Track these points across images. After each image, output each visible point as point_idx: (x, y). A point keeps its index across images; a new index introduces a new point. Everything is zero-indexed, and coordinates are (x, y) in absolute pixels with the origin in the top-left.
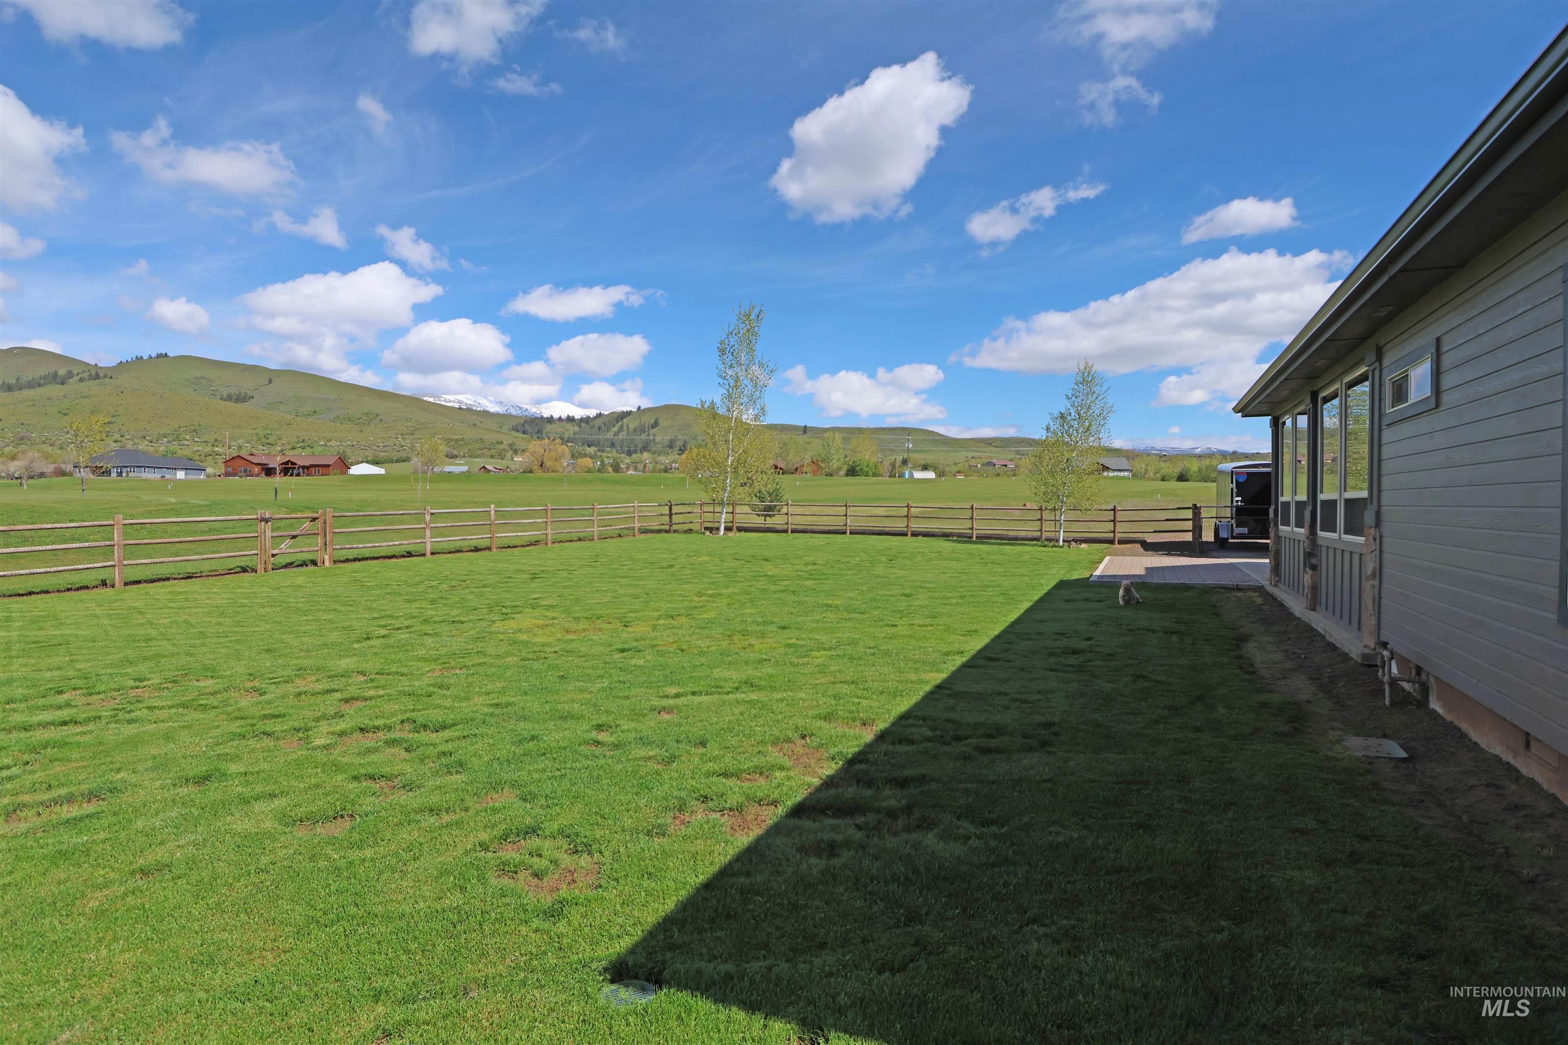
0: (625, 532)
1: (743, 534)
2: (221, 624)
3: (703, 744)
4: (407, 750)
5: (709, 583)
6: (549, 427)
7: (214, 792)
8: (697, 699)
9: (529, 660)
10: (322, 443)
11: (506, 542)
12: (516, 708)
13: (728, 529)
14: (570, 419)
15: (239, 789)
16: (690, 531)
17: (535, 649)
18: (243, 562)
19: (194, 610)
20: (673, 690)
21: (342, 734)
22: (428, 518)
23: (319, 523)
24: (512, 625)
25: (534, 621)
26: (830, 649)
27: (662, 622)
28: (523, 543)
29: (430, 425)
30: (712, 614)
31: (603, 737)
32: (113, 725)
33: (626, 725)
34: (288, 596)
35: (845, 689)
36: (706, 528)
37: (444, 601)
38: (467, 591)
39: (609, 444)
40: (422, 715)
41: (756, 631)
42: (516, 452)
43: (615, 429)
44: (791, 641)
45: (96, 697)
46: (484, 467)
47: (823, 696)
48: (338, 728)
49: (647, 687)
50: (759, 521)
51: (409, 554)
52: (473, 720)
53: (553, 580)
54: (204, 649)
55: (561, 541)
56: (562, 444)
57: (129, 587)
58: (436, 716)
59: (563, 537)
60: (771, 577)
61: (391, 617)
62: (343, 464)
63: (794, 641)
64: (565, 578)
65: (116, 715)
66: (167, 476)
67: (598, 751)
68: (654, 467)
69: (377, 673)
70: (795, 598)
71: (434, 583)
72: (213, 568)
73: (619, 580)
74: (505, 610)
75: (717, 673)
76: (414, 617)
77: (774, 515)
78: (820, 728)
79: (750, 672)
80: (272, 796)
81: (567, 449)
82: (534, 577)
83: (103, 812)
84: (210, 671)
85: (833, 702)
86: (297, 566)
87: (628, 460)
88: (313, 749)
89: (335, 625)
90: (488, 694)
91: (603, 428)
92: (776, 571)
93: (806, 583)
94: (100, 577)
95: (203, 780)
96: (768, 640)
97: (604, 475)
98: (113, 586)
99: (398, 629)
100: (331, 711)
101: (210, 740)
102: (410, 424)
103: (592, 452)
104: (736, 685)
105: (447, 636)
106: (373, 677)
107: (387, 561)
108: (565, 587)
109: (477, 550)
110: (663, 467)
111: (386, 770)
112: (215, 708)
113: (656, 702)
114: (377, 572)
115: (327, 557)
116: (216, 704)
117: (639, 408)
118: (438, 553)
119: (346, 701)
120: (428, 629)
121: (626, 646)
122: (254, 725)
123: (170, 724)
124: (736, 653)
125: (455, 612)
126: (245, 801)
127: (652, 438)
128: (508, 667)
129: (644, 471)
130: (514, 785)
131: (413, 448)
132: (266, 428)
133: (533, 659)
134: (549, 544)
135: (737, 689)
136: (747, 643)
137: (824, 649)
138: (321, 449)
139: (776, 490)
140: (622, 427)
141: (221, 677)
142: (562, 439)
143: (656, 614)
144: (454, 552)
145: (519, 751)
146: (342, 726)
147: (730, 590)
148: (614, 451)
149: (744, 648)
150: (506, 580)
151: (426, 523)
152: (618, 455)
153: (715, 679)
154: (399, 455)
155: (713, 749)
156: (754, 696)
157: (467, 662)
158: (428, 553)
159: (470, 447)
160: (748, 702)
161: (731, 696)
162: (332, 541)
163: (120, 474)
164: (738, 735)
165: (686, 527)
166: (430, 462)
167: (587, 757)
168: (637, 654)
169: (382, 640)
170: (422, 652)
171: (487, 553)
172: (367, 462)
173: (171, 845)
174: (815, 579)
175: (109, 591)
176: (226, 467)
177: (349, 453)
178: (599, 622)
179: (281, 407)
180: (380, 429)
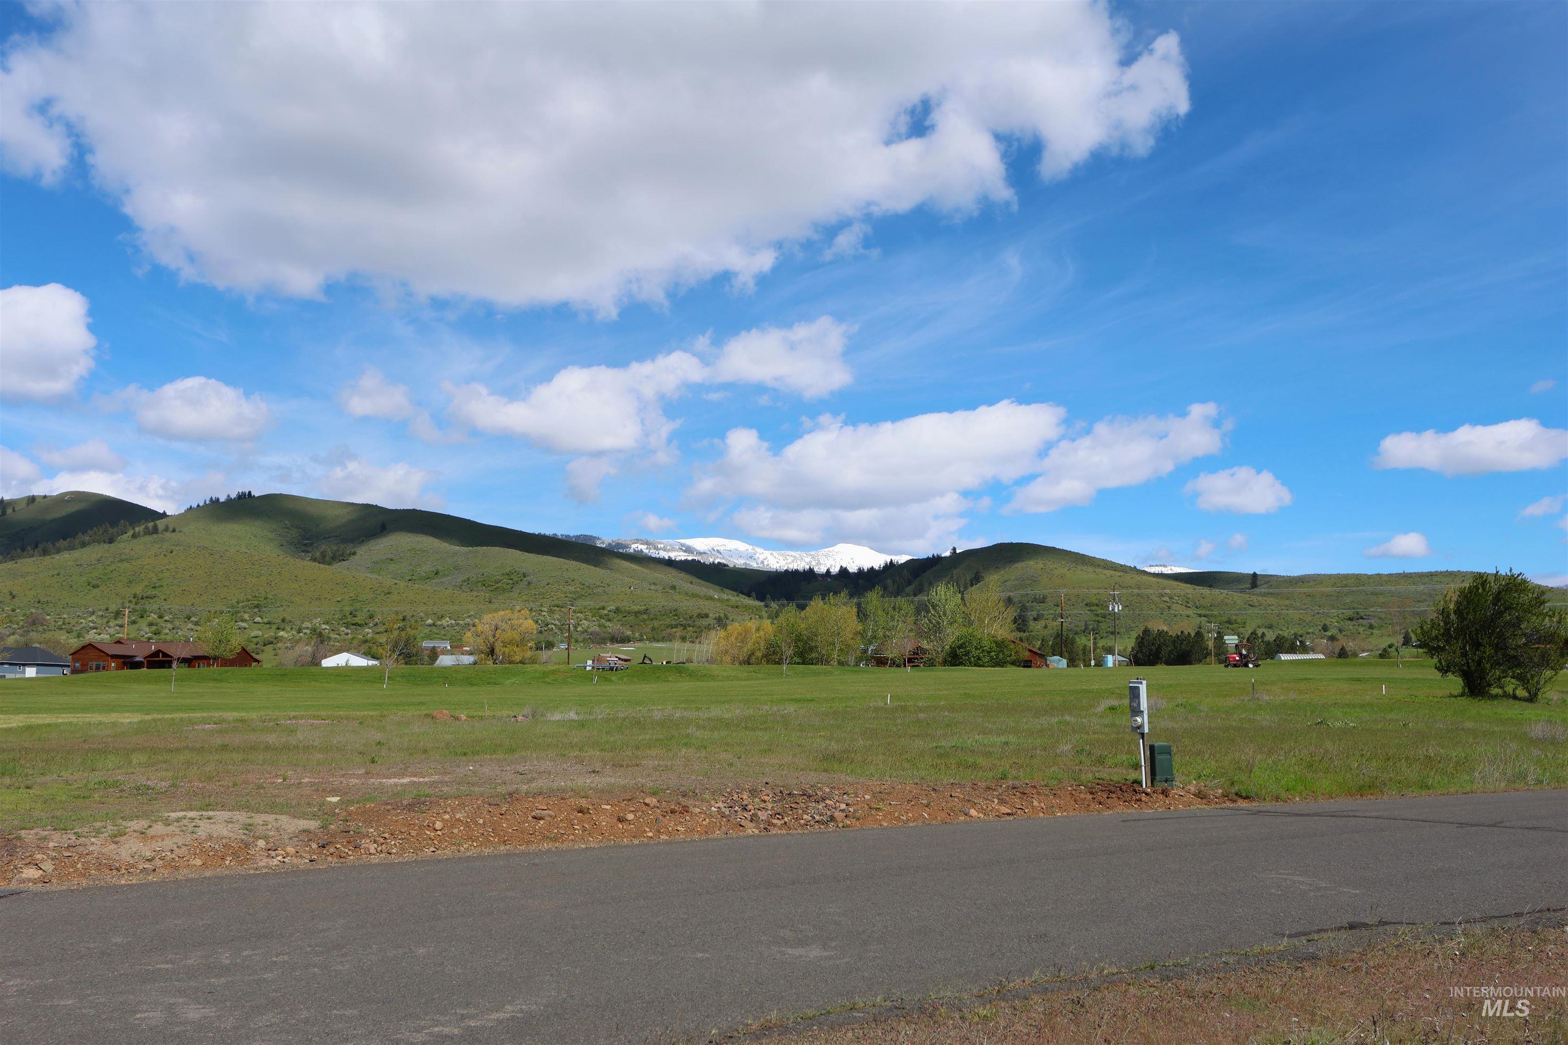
6: (805, 588)
10: (430, 621)
29: (600, 590)
43: (911, 588)
91: (891, 588)
102: (572, 589)
132: (354, 600)
140: (921, 585)
179: (392, 567)
180: (525, 598)
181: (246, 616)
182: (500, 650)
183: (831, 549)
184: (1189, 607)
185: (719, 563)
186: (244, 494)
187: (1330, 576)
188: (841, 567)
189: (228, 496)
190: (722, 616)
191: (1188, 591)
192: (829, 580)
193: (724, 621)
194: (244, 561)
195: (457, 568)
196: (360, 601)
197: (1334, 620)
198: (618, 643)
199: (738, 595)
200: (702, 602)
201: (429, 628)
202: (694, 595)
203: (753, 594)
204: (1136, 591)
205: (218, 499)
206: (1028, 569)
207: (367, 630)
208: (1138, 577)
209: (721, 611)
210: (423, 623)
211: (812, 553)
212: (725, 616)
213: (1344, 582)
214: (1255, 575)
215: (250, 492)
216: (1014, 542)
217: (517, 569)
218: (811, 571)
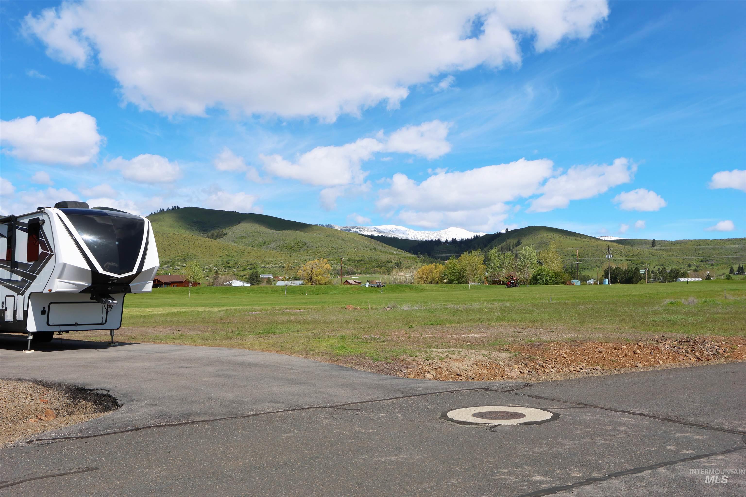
10: (263, 265)
29: (341, 250)
46: (347, 281)
102: (328, 250)
140: (492, 246)
179: (244, 240)
180: (306, 254)
181: (179, 264)
182: (314, 278)
183: (446, 230)
184: (622, 256)
185: (394, 237)
186: (175, 207)
187: (691, 241)
188: (453, 238)
189: (168, 208)
190: (399, 262)
191: (621, 248)
192: (447, 244)
193: (400, 264)
194: (177, 238)
195: (274, 241)
196: (231, 256)
197: (694, 262)
198: (350, 275)
199: (404, 252)
200: (388, 256)
201: (263, 269)
202: (384, 252)
203: (412, 251)
204: (596, 248)
205: (164, 210)
206: (544, 239)
207: (234, 270)
208: (597, 242)
209: (398, 260)
210: (260, 266)
211: (438, 232)
212: (400, 262)
213: (698, 244)
214: (654, 240)
215: (178, 206)
216: (536, 225)
217: (302, 241)
218: (439, 240)
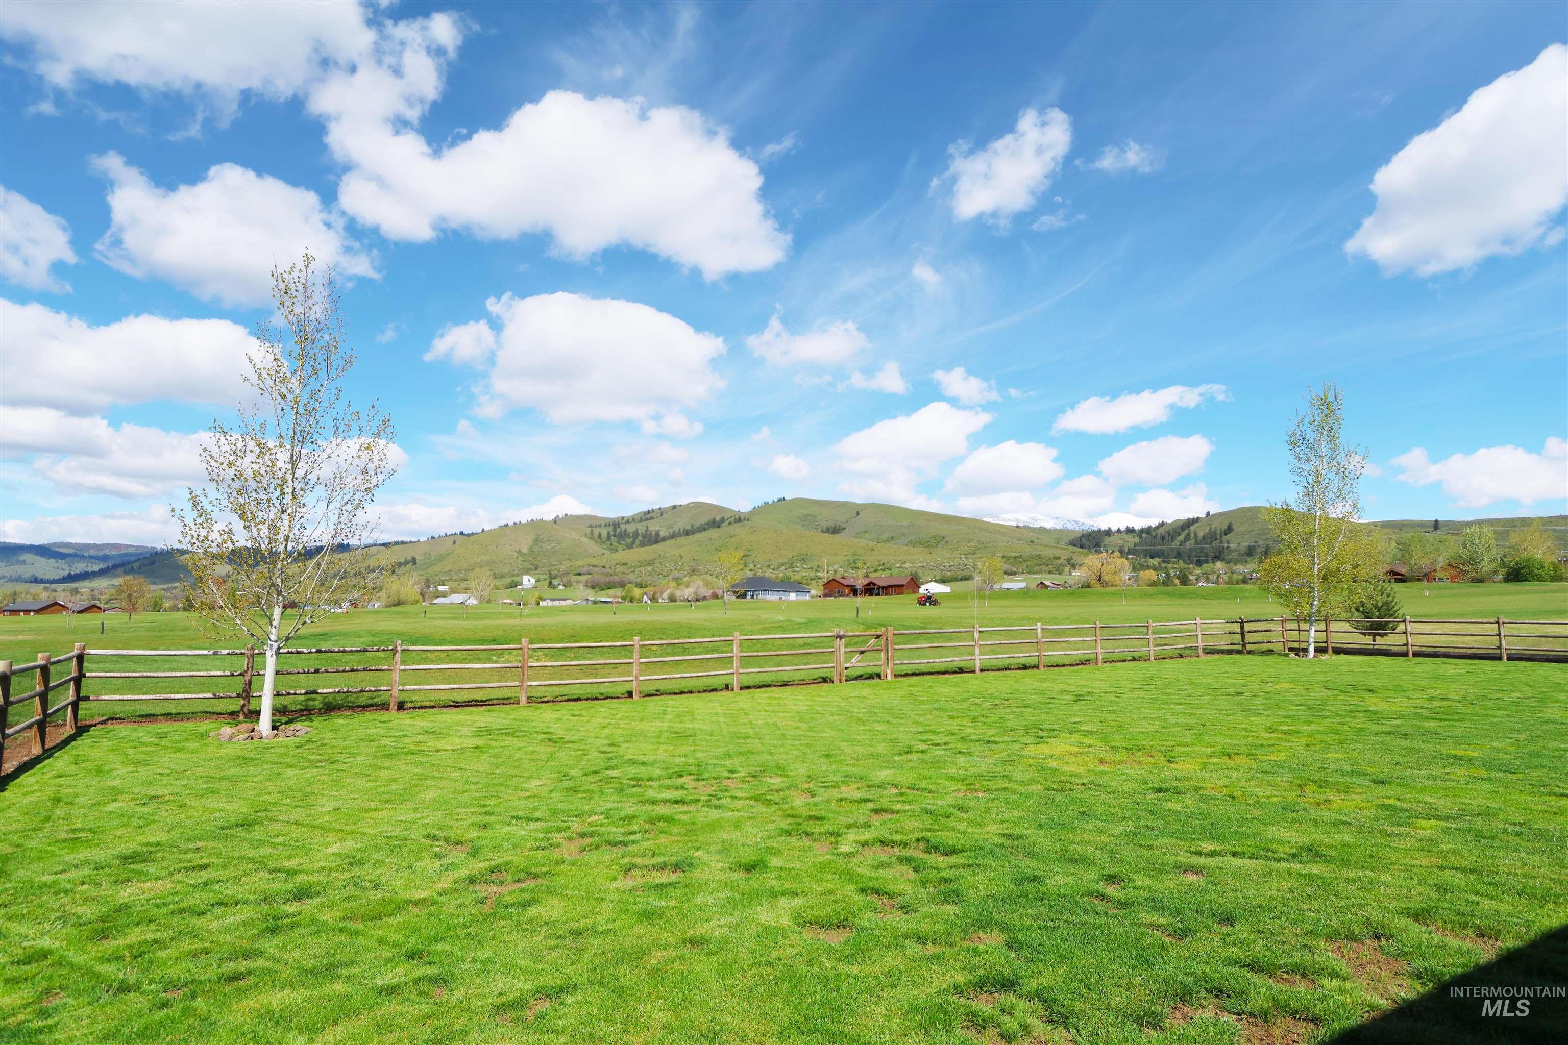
0: (1187, 652)
1: (1342, 657)
2: (798, 728)
3: (1229, 920)
4: (915, 870)
5: (1285, 717)
6: (1107, 540)
7: (755, 882)
8: (1237, 862)
9: (1054, 790)
10: (898, 565)
11: (1055, 661)
12: (1027, 842)
13: (1318, 650)
14: (1130, 531)
15: (773, 882)
16: (1270, 652)
17: (1063, 778)
18: (823, 673)
19: (782, 714)
20: (1208, 846)
21: (865, 844)
22: (977, 635)
23: (882, 641)
24: (1044, 750)
25: (1068, 748)
26: (1447, 818)
27: (1214, 760)
28: (1072, 662)
30: (1282, 756)
31: (1112, 891)
32: (706, 809)
33: (1141, 881)
34: (853, 706)
35: (1458, 879)
36: (1291, 649)
37: (984, 720)
38: (1008, 710)
39: (1175, 554)
40: (936, 836)
41: (1338, 783)
42: (1073, 566)
43: (1181, 538)
44: (1387, 802)
45: (701, 783)
46: (1042, 583)
47: (1420, 884)
48: (862, 838)
49: (1178, 838)
50: (1366, 641)
51: (961, 671)
52: (981, 848)
53: (1098, 702)
54: (782, 750)
55: (1114, 661)
56: (1122, 557)
57: (743, 691)
58: (947, 838)
59: (1115, 656)
60: (1375, 713)
61: (934, 732)
62: (914, 583)
63: (1391, 802)
64: (1111, 702)
65: (710, 800)
66: (784, 598)
67: (1100, 905)
68: (1230, 578)
69: (908, 788)
70: (1405, 743)
71: (978, 701)
72: (802, 678)
73: (1172, 706)
74: (1041, 733)
75: (1273, 832)
76: (953, 734)
77: (1386, 634)
78: (1406, 930)
79: (1317, 836)
80: (795, 894)
81: (1126, 562)
82: (1078, 698)
83: (679, 883)
84: (780, 770)
85: (1434, 895)
86: (866, 678)
87: (1198, 571)
88: (838, 855)
89: (885, 736)
90: (1003, 822)
91: (1167, 538)
92: (1382, 706)
93: (1426, 724)
94: (725, 682)
95: (750, 868)
96: (1354, 796)
97: (1170, 588)
98: (732, 690)
99: (938, 745)
100: (861, 820)
101: (765, 833)
102: (972, 544)
103: (1156, 563)
104: (1294, 850)
105: (980, 757)
106: (903, 790)
107: (941, 676)
108: (1110, 712)
109: (1025, 667)
110: (1241, 577)
111: (891, 887)
112: (776, 804)
113: (1183, 859)
114: (930, 687)
115: (889, 672)
116: (777, 801)
117: (1208, 514)
118: (988, 670)
119: (877, 811)
120: (962, 747)
121: (1164, 786)
122: (800, 824)
123: (742, 814)
124: (1305, 809)
125: (992, 732)
126: (774, 895)
127: (1225, 545)
128: (1028, 796)
129: (1217, 583)
130: (1004, 927)
131: (975, 567)
132: (854, 554)
133: (1058, 790)
134: (1100, 664)
135: (1294, 856)
136: (1323, 797)
137: (1437, 818)
138: (897, 570)
139: (1386, 604)
140: (1188, 535)
141: (787, 776)
142: (1121, 552)
143: (1209, 750)
144: (1003, 670)
145: (1016, 890)
146: (867, 836)
147: (1313, 727)
148: (1181, 562)
149: (1318, 804)
150: (1049, 701)
151: (974, 640)
152: (1186, 566)
153: (1266, 839)
154: (963, 573)
155: (1243, 931)
156: (1315, 869)
157: (992, 785)
158: (978, 670)
159: (1028, 563)
160: (1305, 876)
161: (1283, 865)
162: (893, 657)
163: (752, 597)
164: (1280, 918)
165: (1265, 647)
166: (989, 582)
167: (1086, 911)
168: (1176, 796)
169: (920, 754)
170: (952, 771)
171: (1034, 671)
172: (936, 581)
173: (714, 923)
174: (1441, 720)
175: (729, 693)
176: (825, 588)
177: (920, 574)
178: (1139, 754)
179: (867, 535)
182: (1106, 578)
186: (781, 499)
189: (773, 500)
190: (1069, 559)
195: (903, 535)
214: (1436, 521)
215: (784, 498)
217: (938, 534)
218: (1109, 529)
